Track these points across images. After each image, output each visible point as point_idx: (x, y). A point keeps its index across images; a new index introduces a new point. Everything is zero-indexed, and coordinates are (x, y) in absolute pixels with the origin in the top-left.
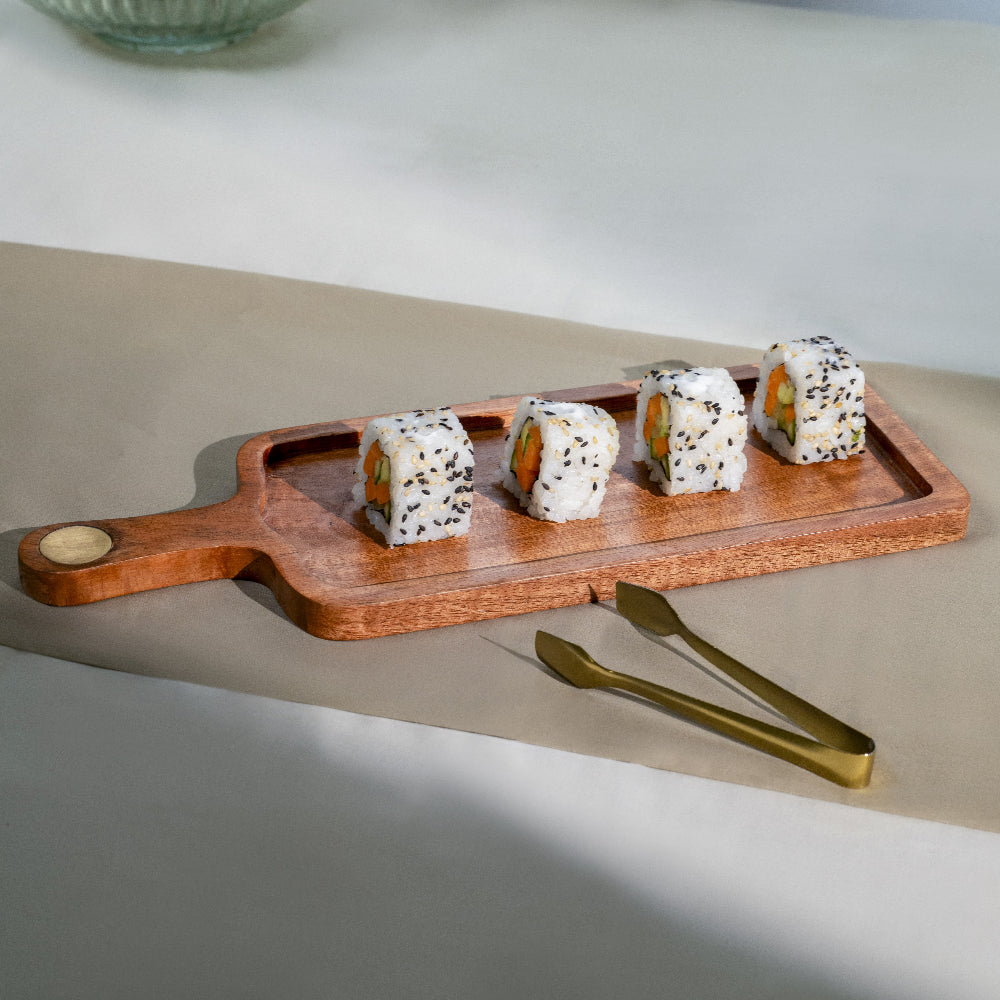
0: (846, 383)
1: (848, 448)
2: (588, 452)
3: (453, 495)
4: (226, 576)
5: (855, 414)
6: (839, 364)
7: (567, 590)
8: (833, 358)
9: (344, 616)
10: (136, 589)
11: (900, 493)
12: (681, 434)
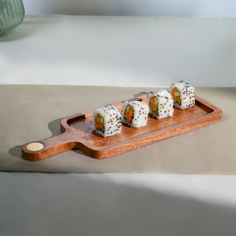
0: (191, 90)
1: (192, 104)
2: (144, 111)
3: (117, 124)
4: (70, 149)
5: (193, 97)
6: (188, 86)
7: (148, 141)
8: (187, 85)
9: (103, 153)
10: (51, 155)
11: (206, 112)
12: (161, 105)
